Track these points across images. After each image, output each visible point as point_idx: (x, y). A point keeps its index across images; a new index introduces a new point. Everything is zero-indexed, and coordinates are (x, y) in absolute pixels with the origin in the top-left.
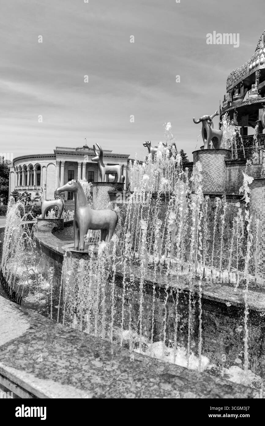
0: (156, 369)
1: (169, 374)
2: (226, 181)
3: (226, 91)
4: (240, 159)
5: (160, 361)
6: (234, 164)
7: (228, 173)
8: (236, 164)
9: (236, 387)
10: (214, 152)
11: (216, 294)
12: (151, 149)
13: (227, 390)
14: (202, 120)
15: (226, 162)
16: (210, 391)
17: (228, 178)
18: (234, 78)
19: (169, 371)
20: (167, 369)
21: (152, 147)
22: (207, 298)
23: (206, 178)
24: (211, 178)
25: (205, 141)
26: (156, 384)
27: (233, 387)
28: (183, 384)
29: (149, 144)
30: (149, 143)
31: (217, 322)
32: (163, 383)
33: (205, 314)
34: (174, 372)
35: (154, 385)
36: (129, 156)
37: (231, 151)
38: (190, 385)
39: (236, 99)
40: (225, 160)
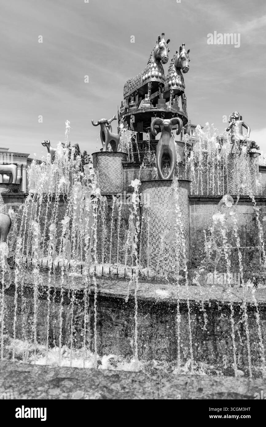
0: (45, 376)
1: (59, 378)
2: (123, 182)
3: (123, 98)
4: (135, 162)
5: (50, 367)
6: (130, 166)
7: (125, 175)
8: (132, 167)
9: (122, 375)
10: (112, 154)
11: (111, 290)
12: (51, 148)
13: (114, 379)
14: (100, 123)
15: (123, 164)
16: (98, 385)
17: (125, 179)
18: (130, 86)
19: (59, 375)
20: (57, 374)
21: (52, 147)
22: (103, 295)
23: (105, 179)
24: (110, 179)
25: (104, 143)
26: (44, 391)
27: (120, 375)
28: (73, 384)
29: (48, 144)
30: (48, 142)
31: (113, 316)
32: (52, 388)
33: (102, 311)
34: (65, 374)
35: (42, 393)
36: (28, 155)
37: (127, 155)
38: (79, 384)
39: (132, 106)
40: (122, 162)
